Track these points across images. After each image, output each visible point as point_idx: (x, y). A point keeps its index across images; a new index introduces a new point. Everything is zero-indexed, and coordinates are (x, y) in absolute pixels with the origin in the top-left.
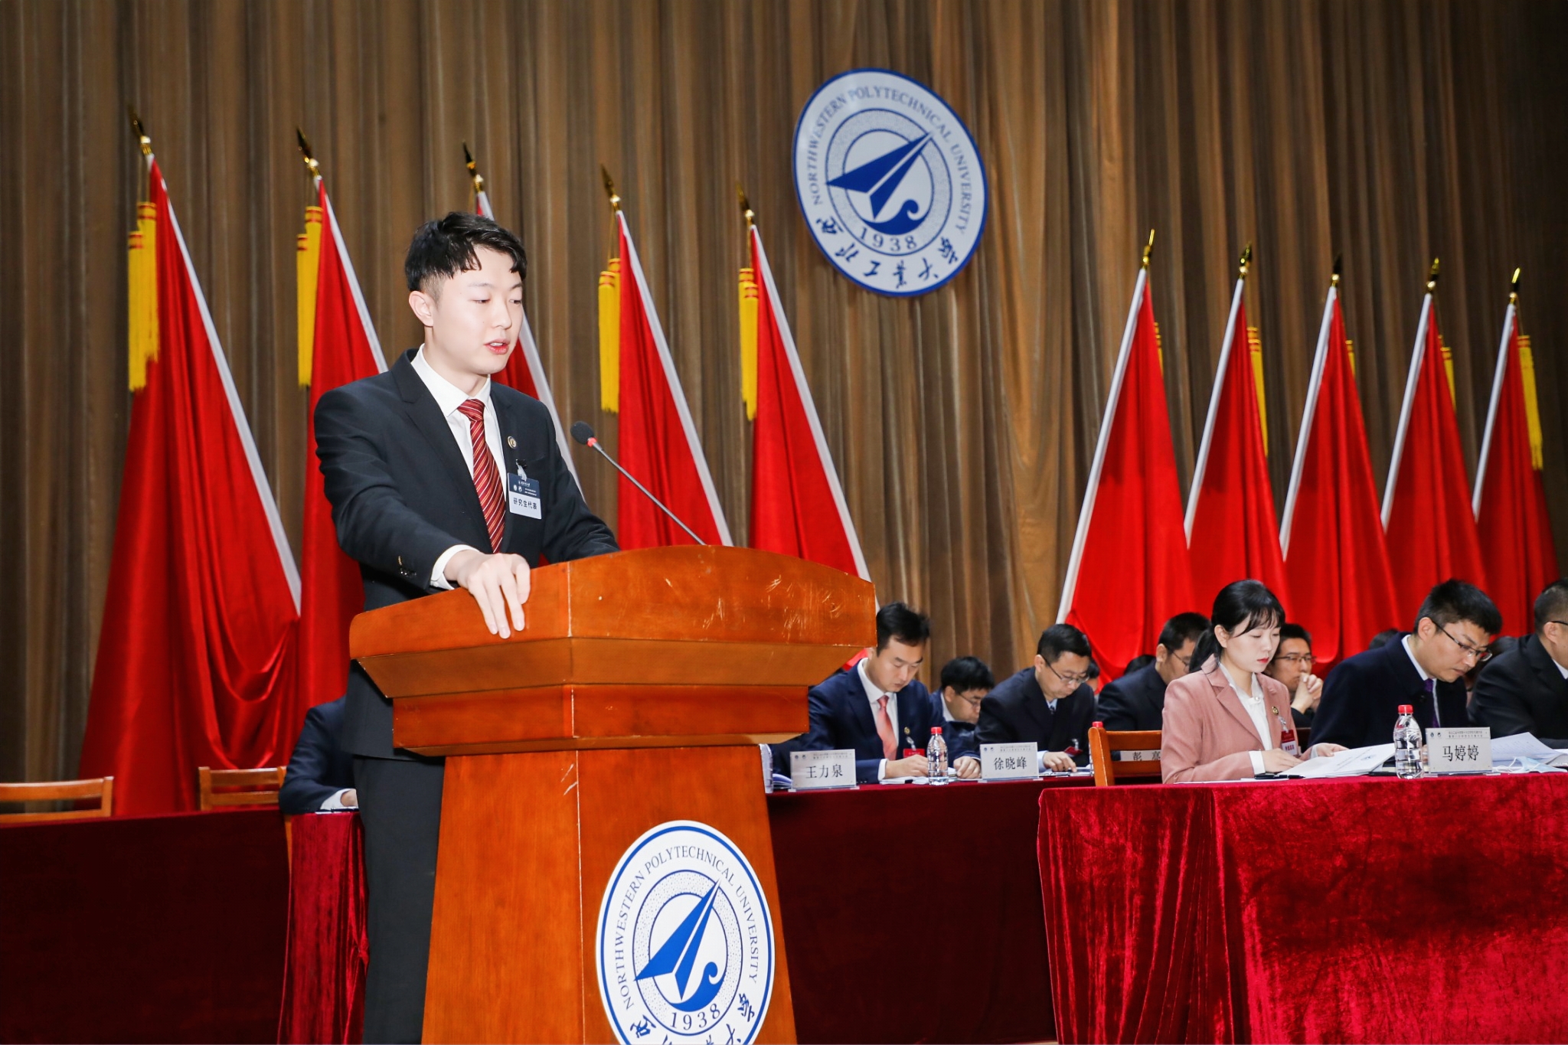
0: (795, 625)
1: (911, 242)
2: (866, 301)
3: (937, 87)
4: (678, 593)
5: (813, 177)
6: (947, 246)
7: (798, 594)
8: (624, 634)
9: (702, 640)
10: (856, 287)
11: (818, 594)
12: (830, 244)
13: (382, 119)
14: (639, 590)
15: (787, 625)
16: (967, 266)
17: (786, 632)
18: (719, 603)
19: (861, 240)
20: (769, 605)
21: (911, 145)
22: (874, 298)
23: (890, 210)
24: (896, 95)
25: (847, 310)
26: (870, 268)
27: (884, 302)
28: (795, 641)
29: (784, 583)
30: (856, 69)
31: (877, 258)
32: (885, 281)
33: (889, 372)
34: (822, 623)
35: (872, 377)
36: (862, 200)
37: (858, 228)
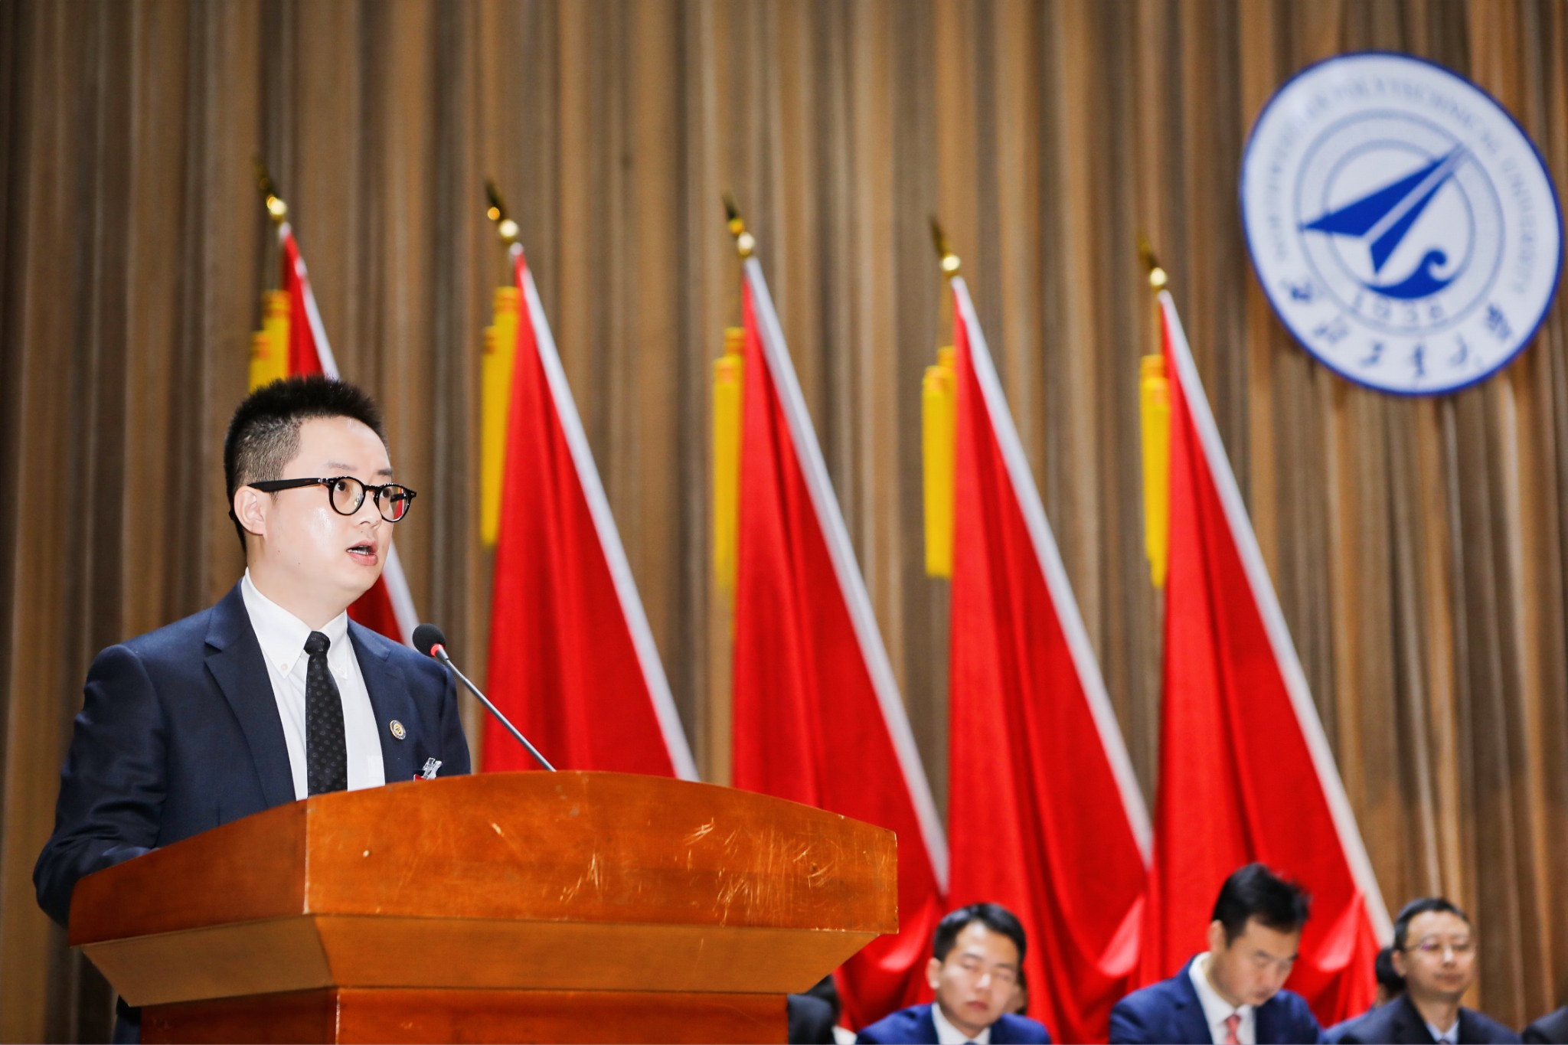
0: (739, 898)
1: (1434, 312)
2: (1363, 403)
3: (1477, 73)
4: (515, 846)
5: (1274, 221)
6: (1495, 316)
7: (746, 849)
8: (408, 910)
9: (557, 919)
10: (1345, 384)
11: (784, 848)
12: (1301, 319)
13: (627, 162)
14: (440, 841)
15: (722, 896)
16: (1530, 347)
17: (721, 908)
18: (594, 861)
19: (1354, 311)
20: (689, 866)
21: (1434, 166)
22: (1376, 401)
23: (1402, 264)
24: (1411, 91)
25: (1332, 423)
26: (1367, 352)
27: (1393, 406)
28: (738, 921)
29: (721, 830)
30: (1345, 52)
31: (1379, 337)
32: (1394, 373)
33: (1402, 510)
34: (791, 895)
35: (1374, 522)
36: (1356, 250)
37: (1348, 292)
